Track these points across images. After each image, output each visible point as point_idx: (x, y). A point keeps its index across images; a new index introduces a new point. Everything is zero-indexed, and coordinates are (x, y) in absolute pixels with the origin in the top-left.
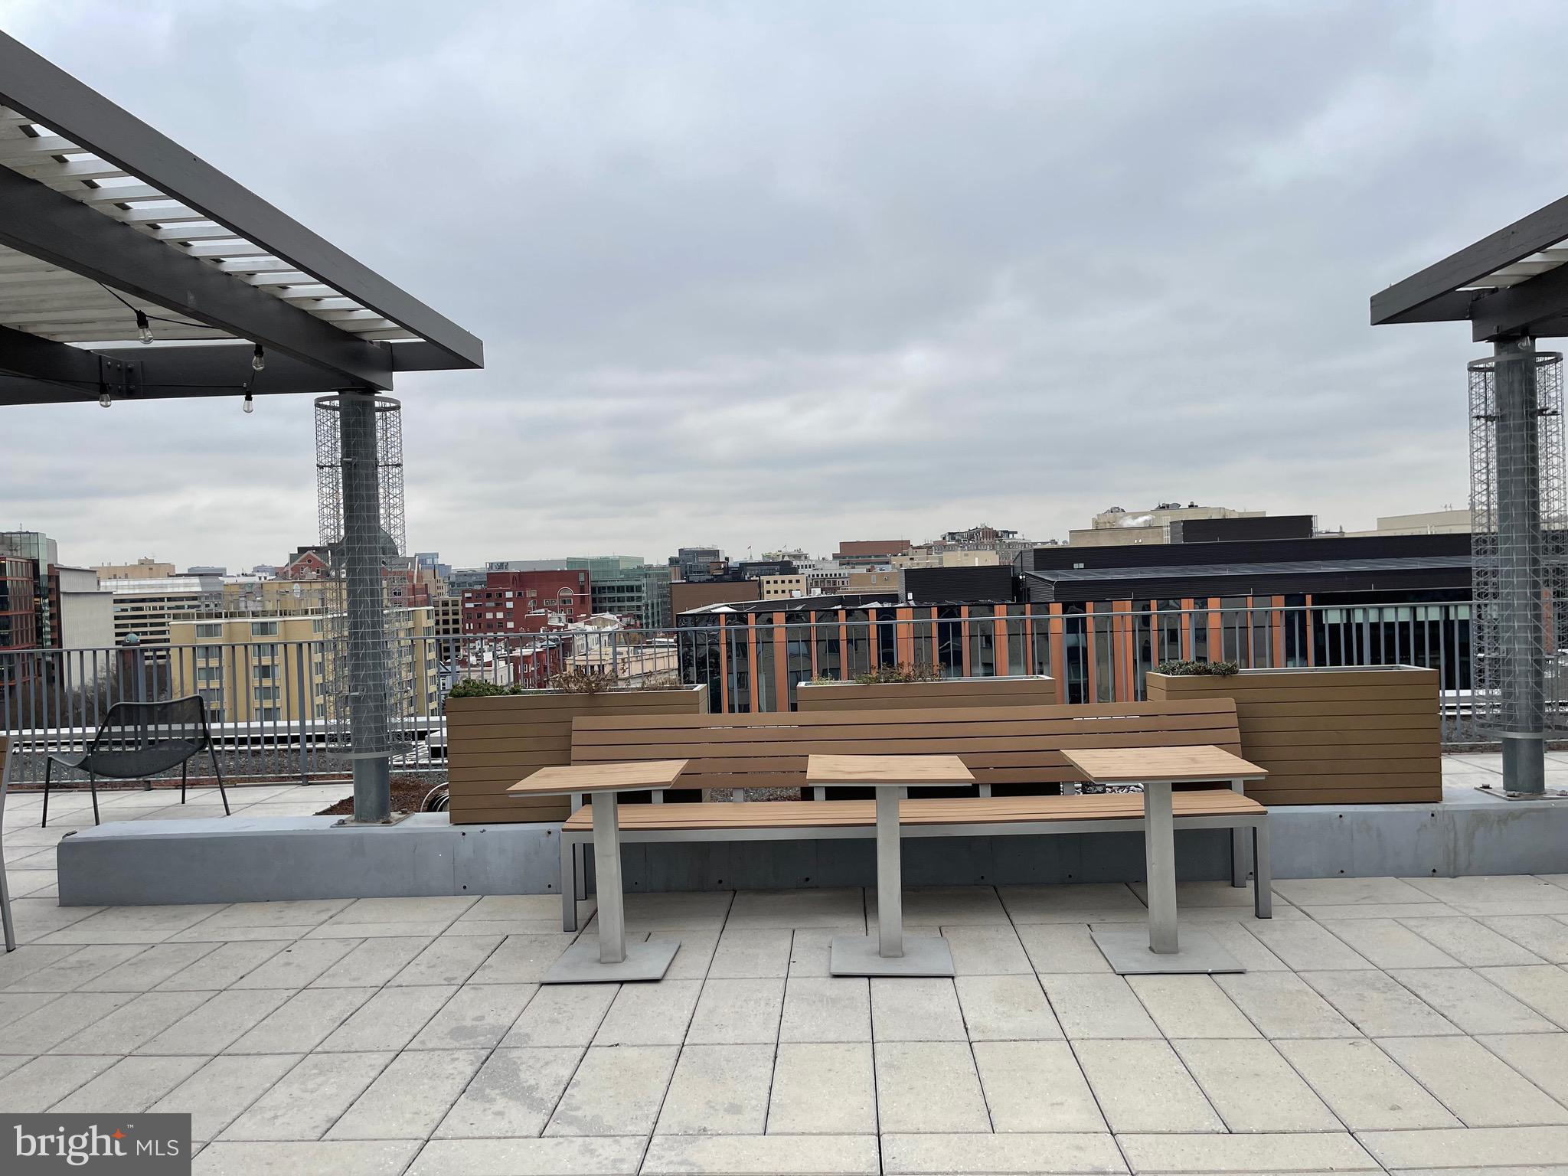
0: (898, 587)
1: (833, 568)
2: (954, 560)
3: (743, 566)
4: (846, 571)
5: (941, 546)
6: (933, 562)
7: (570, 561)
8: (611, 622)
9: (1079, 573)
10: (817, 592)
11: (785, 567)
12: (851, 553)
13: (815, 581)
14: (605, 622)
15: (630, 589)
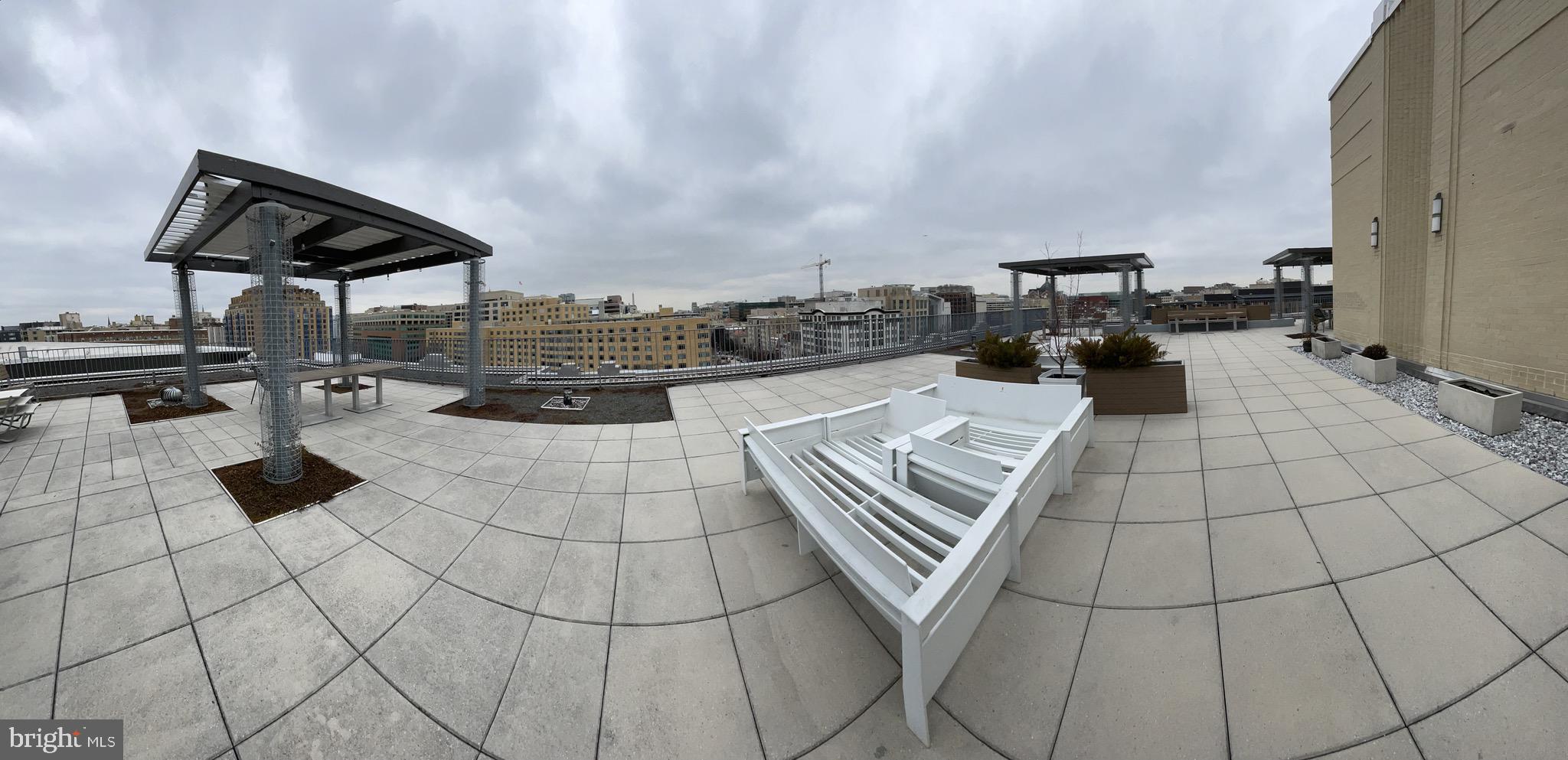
0: (1202, 300)
1: (1182, 294)
2: (1217, 292)
3: (1156, 294)
4: (1185, 295)
5: (1214, 288)
6: (1211, 293)
7: (1102, 293)
8: (1115, 310)
9: (1251, 295)
10: (1177, 301)
11: (1167, 294)
12: (1187, 290)
13: (1176, 298)
14: (1113, 310)
15: (1117, 301)
